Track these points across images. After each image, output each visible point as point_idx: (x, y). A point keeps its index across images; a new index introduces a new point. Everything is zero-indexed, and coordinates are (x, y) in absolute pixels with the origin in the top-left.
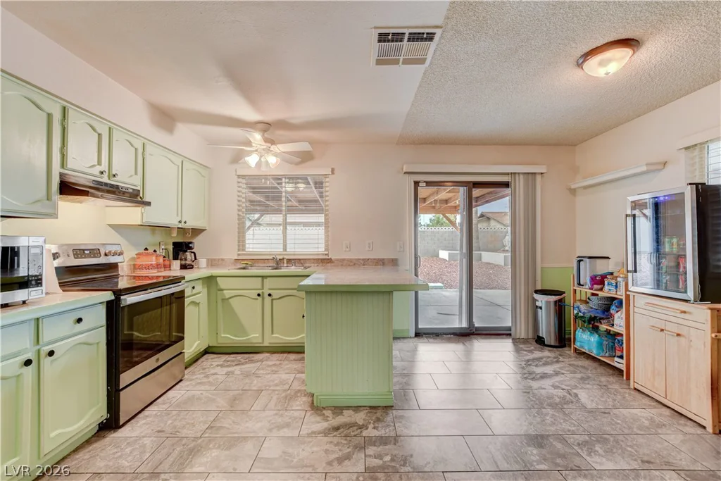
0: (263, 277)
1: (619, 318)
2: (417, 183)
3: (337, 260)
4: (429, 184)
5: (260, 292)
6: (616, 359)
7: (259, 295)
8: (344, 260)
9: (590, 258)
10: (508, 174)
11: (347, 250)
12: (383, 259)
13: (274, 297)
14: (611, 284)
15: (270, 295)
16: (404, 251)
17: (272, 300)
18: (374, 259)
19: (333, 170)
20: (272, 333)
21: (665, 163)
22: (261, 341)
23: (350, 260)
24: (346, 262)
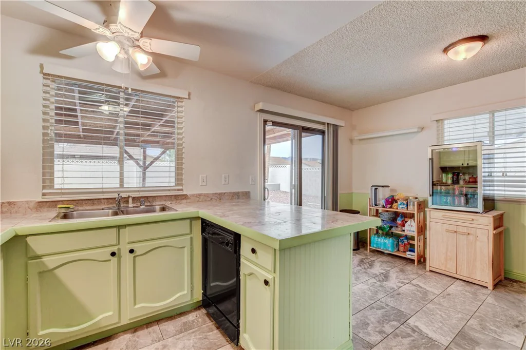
0: (119, 227)
1: (409, 225)
2: (265, 122)
3: (193, 195)
4: (275, 124)
5: (115, 249)
6: (408, 253)
7: (113, 254)
8: (200, 195)
9: (383, 187)
10: (323, 124)
11: (205, 184)
12: (238, 193)
13: (137, 254)
14: (403, 204)
15: (132, 251)
16: (254, 184)
17: (135, 257)
18: (230, 193)
19: (189, 94)
20: (135, 304)
21: (423, 129)
22: (116, 321)
23: (206, 195)
24: (202, 197)
